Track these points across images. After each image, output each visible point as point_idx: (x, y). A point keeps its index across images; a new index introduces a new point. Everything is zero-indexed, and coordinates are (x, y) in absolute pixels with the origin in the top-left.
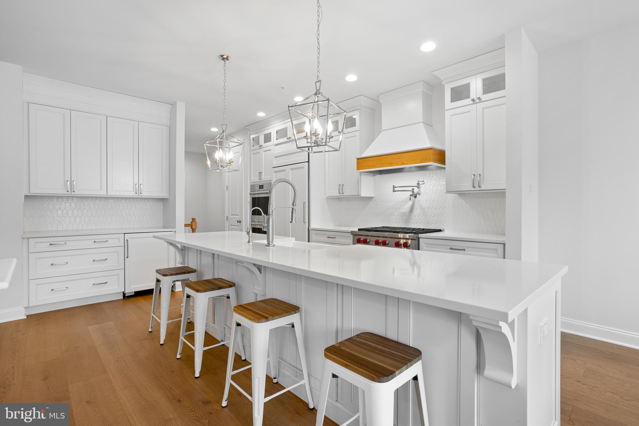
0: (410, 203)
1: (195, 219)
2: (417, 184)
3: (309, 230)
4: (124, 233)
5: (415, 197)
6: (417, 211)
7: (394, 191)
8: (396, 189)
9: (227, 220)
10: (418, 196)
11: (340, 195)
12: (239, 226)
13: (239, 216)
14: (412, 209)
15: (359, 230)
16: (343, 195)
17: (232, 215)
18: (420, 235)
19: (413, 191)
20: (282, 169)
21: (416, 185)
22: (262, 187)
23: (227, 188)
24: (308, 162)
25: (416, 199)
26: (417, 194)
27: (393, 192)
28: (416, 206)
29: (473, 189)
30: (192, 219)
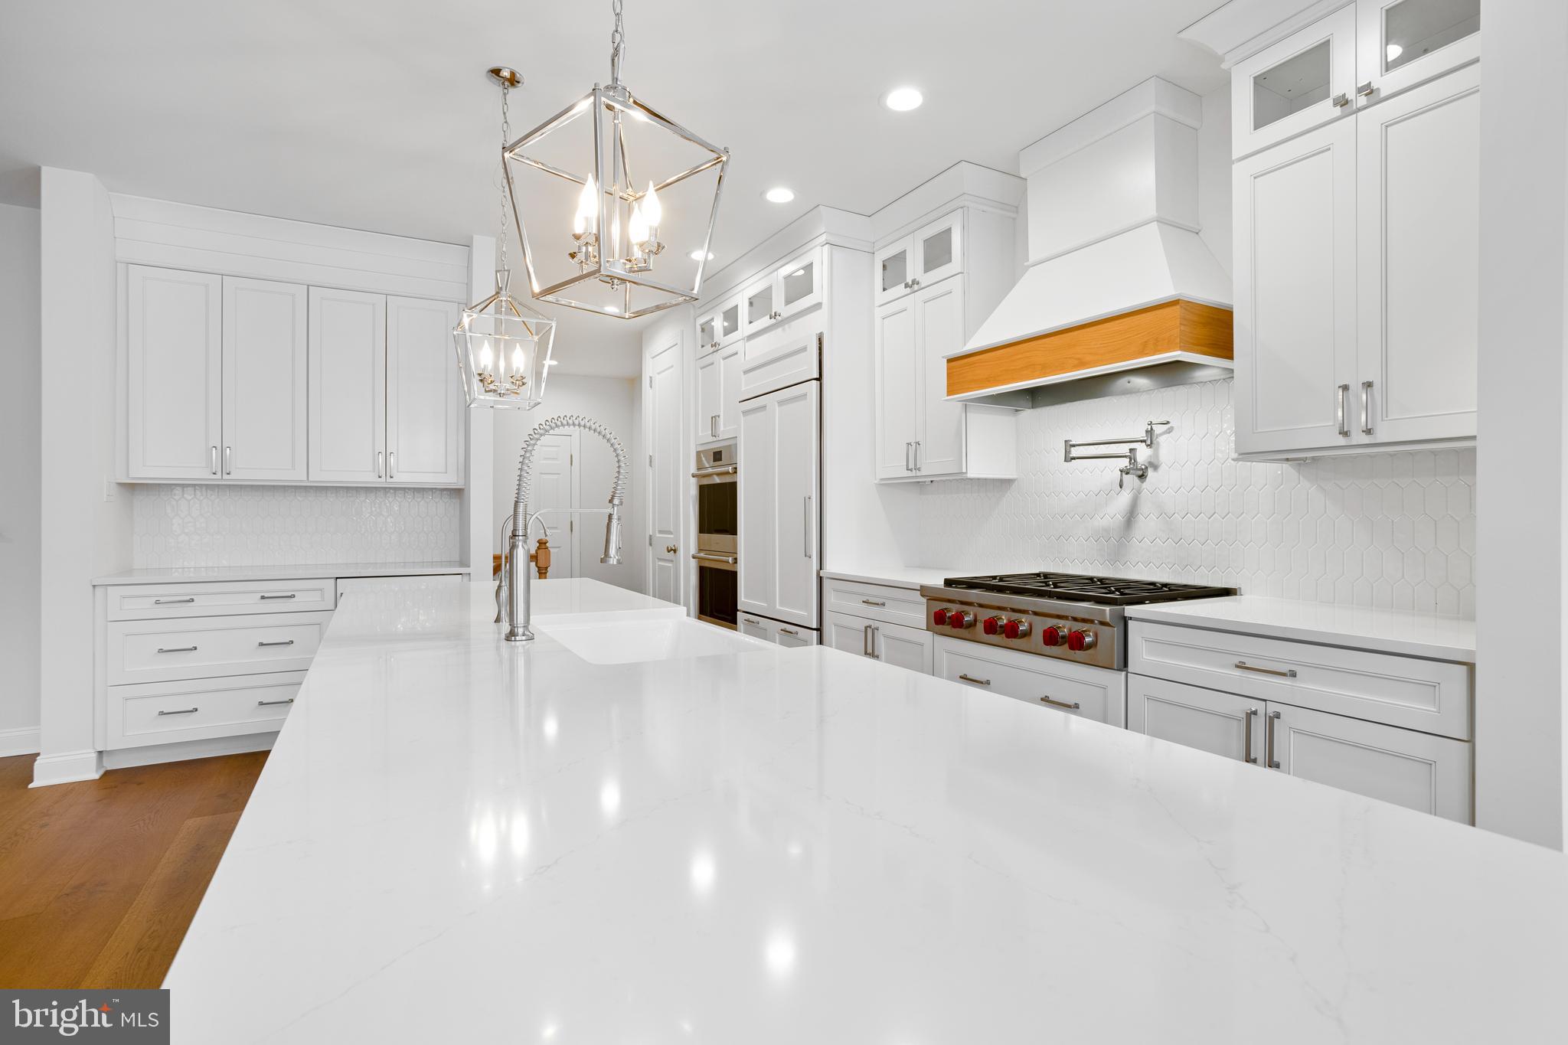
0: (1124, 498)
1: (545, 543)
2: (1147, 431)
3: (820, 579)
4: (337, 578)
5: (1142, 477)
6: (1147, 524)
7: (1069, 459)
8: (1075, 452)
9: (651, 544)
10: (1150, 473)
11: (909, 474)
12: (672, 561)
13: (672, 536)
14: (1131, 516)
15: (949, 583)
16: (918, 474)
17: (660, 532)
18: (1130, 610)
19: (1132, 455)
20: (756, 406)
21: (1142, 435)
22: (718, 457)
23: (651, 462)
24: (819, 379)
25: (1145, 485)
26: (1146, 468)
27: (1065, 461)
28: (1145, 507)
29: (1341, 441)
30: (538, 542)
